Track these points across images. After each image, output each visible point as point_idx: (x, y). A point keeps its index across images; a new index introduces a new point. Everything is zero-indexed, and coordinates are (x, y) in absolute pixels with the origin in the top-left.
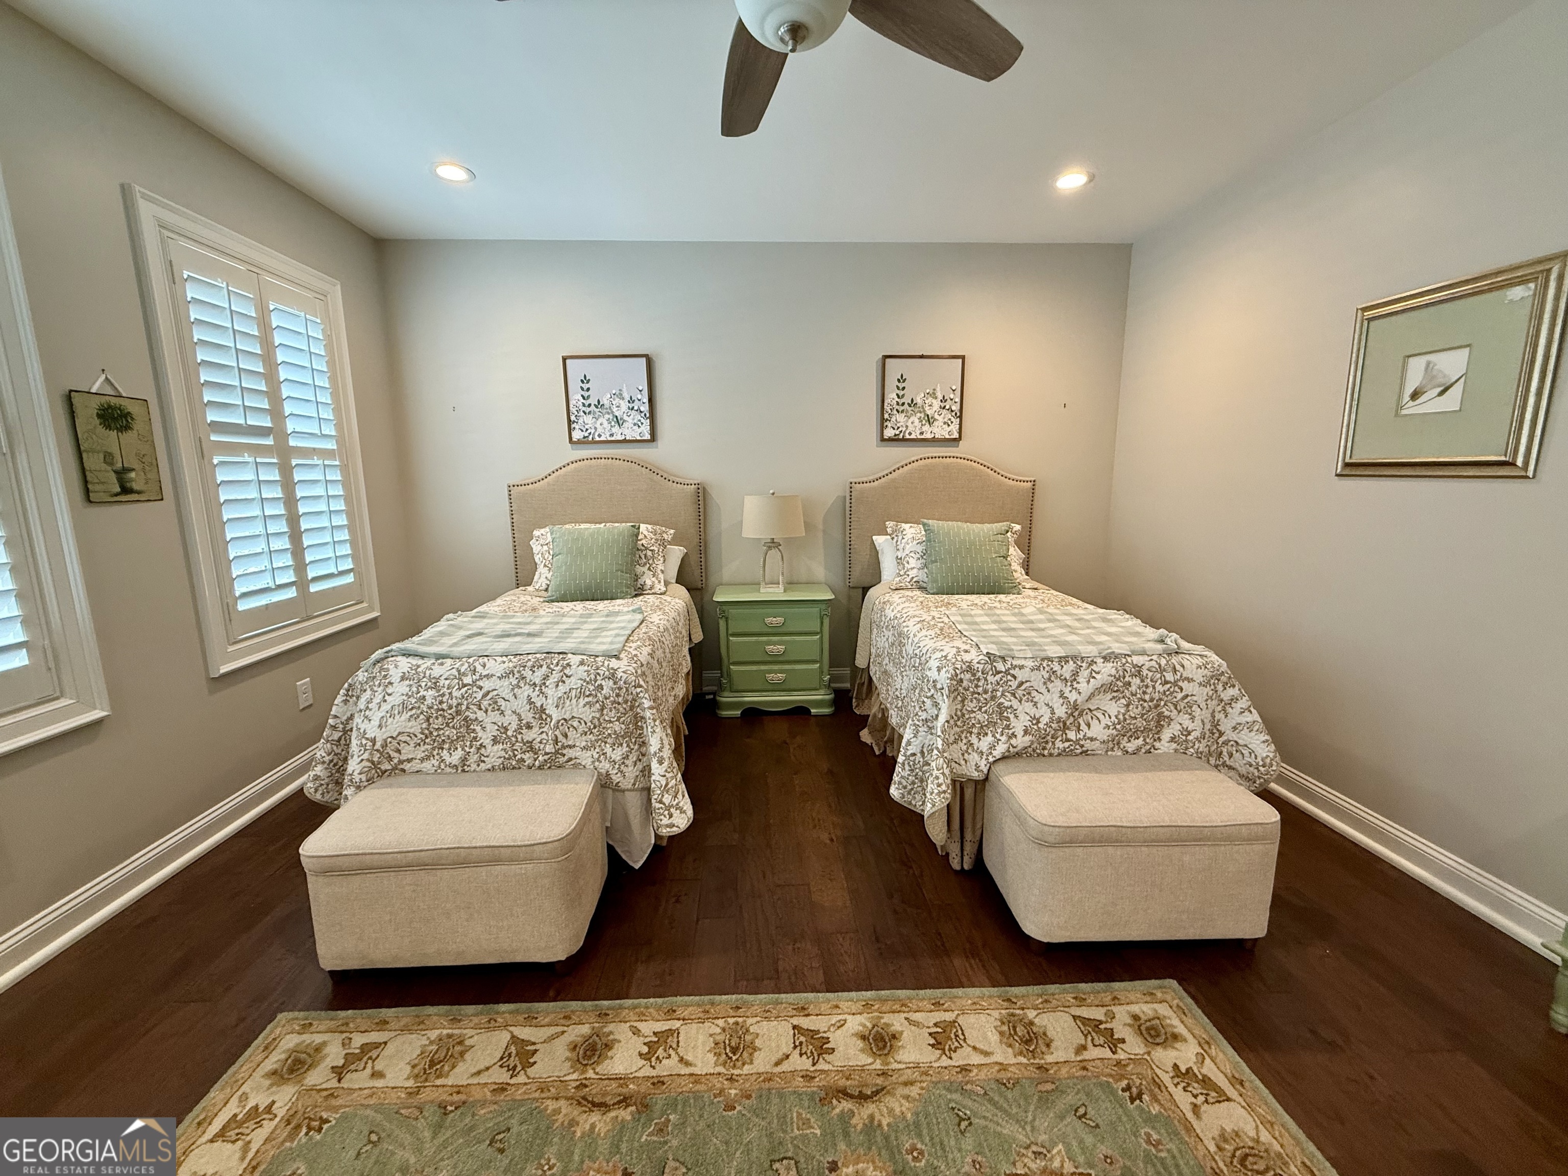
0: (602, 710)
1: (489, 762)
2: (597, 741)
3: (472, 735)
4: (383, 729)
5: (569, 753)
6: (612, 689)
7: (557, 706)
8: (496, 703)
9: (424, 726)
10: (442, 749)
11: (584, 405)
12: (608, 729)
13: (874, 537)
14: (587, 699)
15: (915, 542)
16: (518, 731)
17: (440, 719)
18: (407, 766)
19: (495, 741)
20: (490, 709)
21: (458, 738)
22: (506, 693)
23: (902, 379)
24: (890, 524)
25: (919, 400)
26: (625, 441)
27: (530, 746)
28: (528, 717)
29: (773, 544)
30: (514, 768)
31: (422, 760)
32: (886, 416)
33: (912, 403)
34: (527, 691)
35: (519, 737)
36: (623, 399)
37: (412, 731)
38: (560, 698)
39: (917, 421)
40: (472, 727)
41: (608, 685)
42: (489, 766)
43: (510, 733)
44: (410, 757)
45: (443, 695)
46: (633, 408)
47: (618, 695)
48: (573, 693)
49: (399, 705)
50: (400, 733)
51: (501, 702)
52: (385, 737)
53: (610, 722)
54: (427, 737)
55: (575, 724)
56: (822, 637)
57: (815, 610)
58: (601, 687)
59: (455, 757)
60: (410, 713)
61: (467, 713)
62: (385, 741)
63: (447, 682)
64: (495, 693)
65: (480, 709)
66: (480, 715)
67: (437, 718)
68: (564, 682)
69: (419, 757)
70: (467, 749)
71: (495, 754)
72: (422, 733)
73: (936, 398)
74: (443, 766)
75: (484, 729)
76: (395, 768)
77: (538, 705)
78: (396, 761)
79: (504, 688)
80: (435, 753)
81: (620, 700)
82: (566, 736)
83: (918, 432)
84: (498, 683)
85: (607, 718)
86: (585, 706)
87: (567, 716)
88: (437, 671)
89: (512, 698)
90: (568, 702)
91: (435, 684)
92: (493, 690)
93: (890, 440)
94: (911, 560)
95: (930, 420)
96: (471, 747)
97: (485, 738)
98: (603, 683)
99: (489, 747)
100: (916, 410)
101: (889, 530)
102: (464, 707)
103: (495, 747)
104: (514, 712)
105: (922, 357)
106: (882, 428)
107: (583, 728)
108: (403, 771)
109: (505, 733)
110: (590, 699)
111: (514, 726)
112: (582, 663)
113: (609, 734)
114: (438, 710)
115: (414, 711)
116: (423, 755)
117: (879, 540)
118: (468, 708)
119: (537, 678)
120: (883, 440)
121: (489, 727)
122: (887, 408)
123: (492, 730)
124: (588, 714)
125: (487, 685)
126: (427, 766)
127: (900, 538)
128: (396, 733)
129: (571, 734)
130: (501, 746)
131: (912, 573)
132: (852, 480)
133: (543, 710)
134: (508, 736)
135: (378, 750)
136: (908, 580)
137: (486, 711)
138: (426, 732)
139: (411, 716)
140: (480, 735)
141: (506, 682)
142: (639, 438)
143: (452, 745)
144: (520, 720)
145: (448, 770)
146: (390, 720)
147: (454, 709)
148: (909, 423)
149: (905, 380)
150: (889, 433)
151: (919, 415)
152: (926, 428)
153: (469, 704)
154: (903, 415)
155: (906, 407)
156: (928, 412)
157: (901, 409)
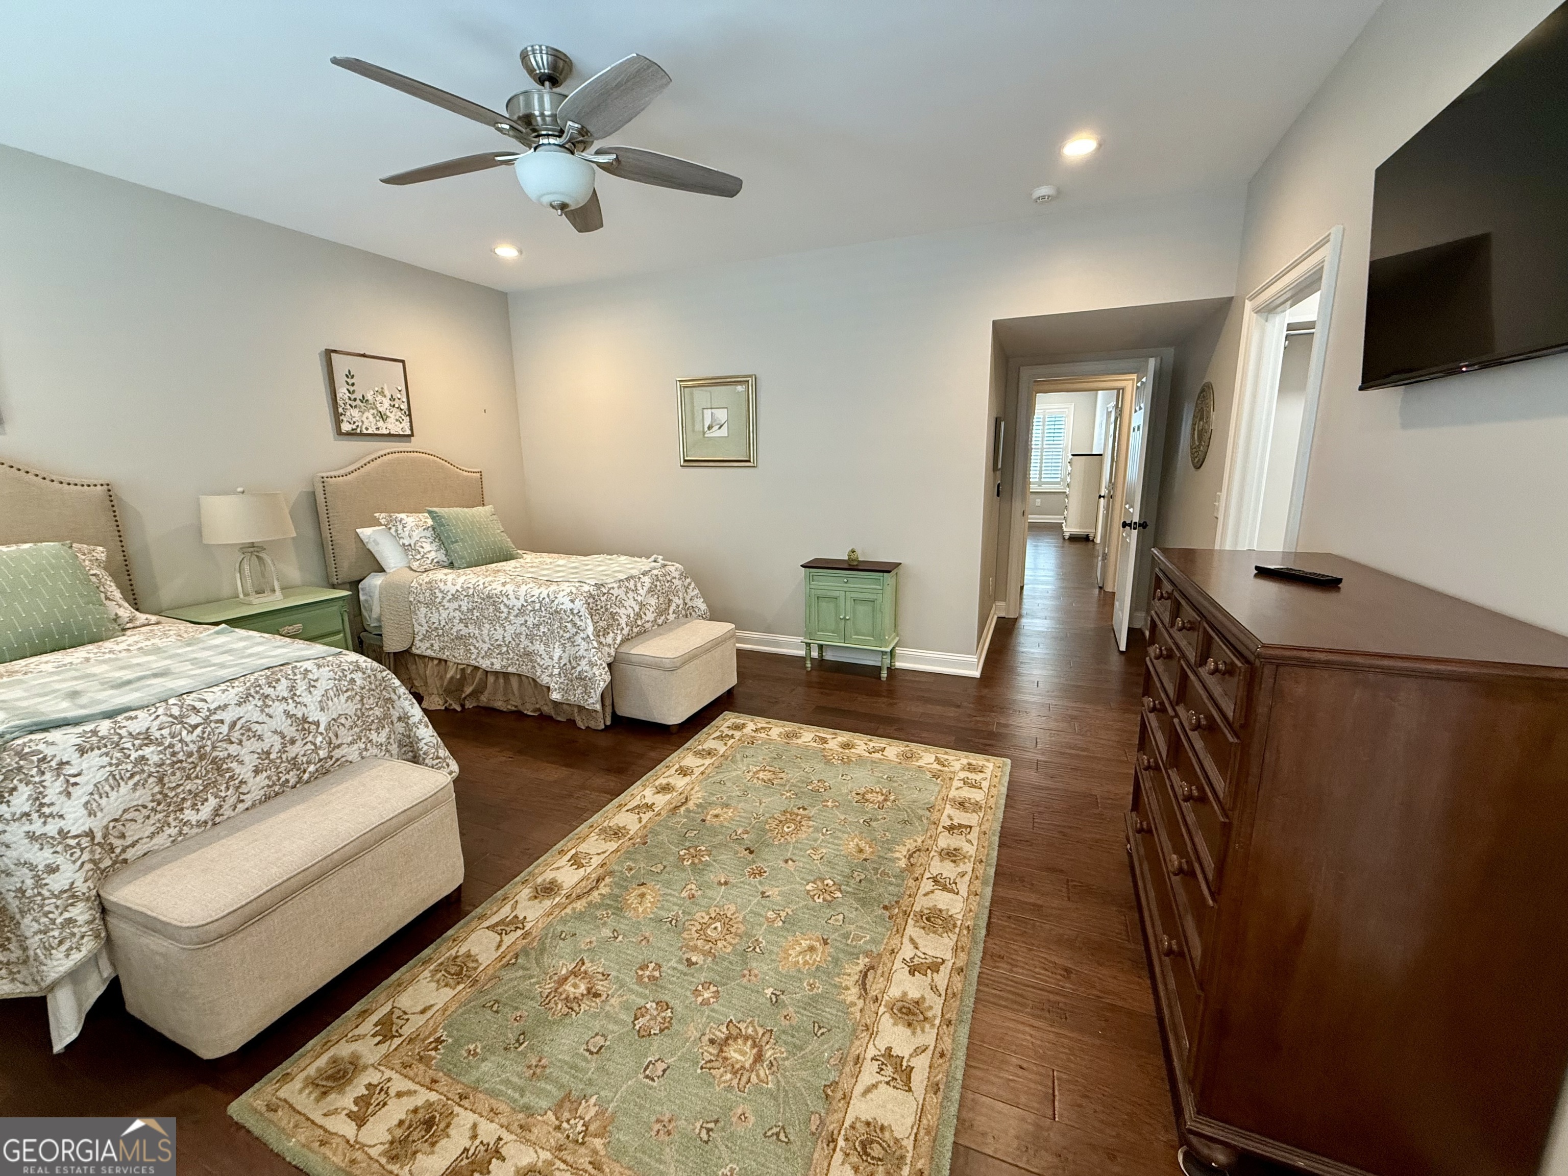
0: (362, 700)
1: (249, 800)
2: (361, 731)
3: (227, 775)
4: (99, 814)
5: (337, 753)
6: (364, 679)
7: (322, 709)
8: (249, 730)
9: (157, 789)
10: (182, 810)
12: (368, 716)
13: (358, 530)
14: (346, 695)
15: (420, 529)
16: (283, 751)
17: (178, 774)
18: (130, 854)
19: (257, 771)
20: (244, 738)
21: (205, 787)
22: (256, 716)
23: (349, 375)
24: (382, 517)
25: (369, 396)
27: (294, 763)
28: (291, 732)
29: (253, 550)
30: (277, 794)
31: (152, 836)
32: (340, 410)
33: (363, 399)
34: (278, 709)
35: (284, 756)
37: (140, 803)
38: (321, 701)
39: (371, 417)
40: (225, 766)
41: (358, 676)
42: (250, 803)
43: (272, 756)
44: (135, 838)
45: (171, 746)
47: (370, 683)
48: (331, 693)
49: (107, 780)
50: (125, 811)
51: (255, 727)
52: (105, 822)
53: (371, 709)
54: (159, 804)
55: (343, 721)
56: (345, 636)
57: (335, 608)
58: (353, 681)
59: (206, 812)
60: (131, 783)
61: (215, 754)
62: (107, 827)
63: (165, 732)
64: (243, 721)
65: (232, 743)
66: (233, 749)
67: (173, 774)
68: (314, 686)
69: (147, 833)
70: (223, 794)
71: (256, 786)
72: (153, 801)
73: (385, 396)
74: (186, 829)
75: (241, 763)
76: (115, 862)
77: (300, 715)
78: (118, 851)
79: (251, 711)
80: (171, 819)
81: (373, 687)
82: (337, 736)
83: (374, 428)
84: (240, 711)
85: (368, 707)
86: (347, 701)
87: (334, 716)
88: (135, 727)
89: (266, 719)
90: (330, 703)
91: (147, 738)
92: (239, 719)
93: (348, 434)
94: (424, 545)
95: (383, 417)
96: (228, 788)
97: (244, 772)
98: (354, 676)
99: (251, 782)
100: (369, 406)
101: (383, 521)
102: (208, 749)
103: (258, 778)
104: (275, 732)
105: (364, 356)
106: (338, 422)
107: (348, 723)
108: (125, 861)
109: (268, 758)
110: (349, 693)
111: (277, 747)
112: (319, 666)
113: (373, 721)
114: (173, 764)
115: (137, 778)
116: (152, 829)
117: (366, 533)
118: (214, 748)
119: (282, 688)
120: (339, 432)
121: (247, 759)
122: (340, 402)
123: (251, 761)
124: (351, 708)
125: (228, 716)
126: (161, 840)
127: (400, 527)
128: (120, 812)
129: (342, 731)
130: (265, 774)
131: (432, 555)
132: (324, 475)
133: (305, 720)
134: (272, 761)
135: (99, 844)
136: (429, 562)
137: (240, 743)
138: (159, 796)
139: (136, 784)
140: (237, 771)
141: (249, 707)
143: (197, 798)
144: (283, 737)
145: (195, 830)
146: (104, 801)
147: (196, 755)
148: (364, 419)
149: (353, 377)
150: (346, 427)
151: (372, 411)
152: (381, 424)
153: (213, 743)
154: (357, 410)
155: (358, 402)
156: (380, 409)
157: (354, 404)
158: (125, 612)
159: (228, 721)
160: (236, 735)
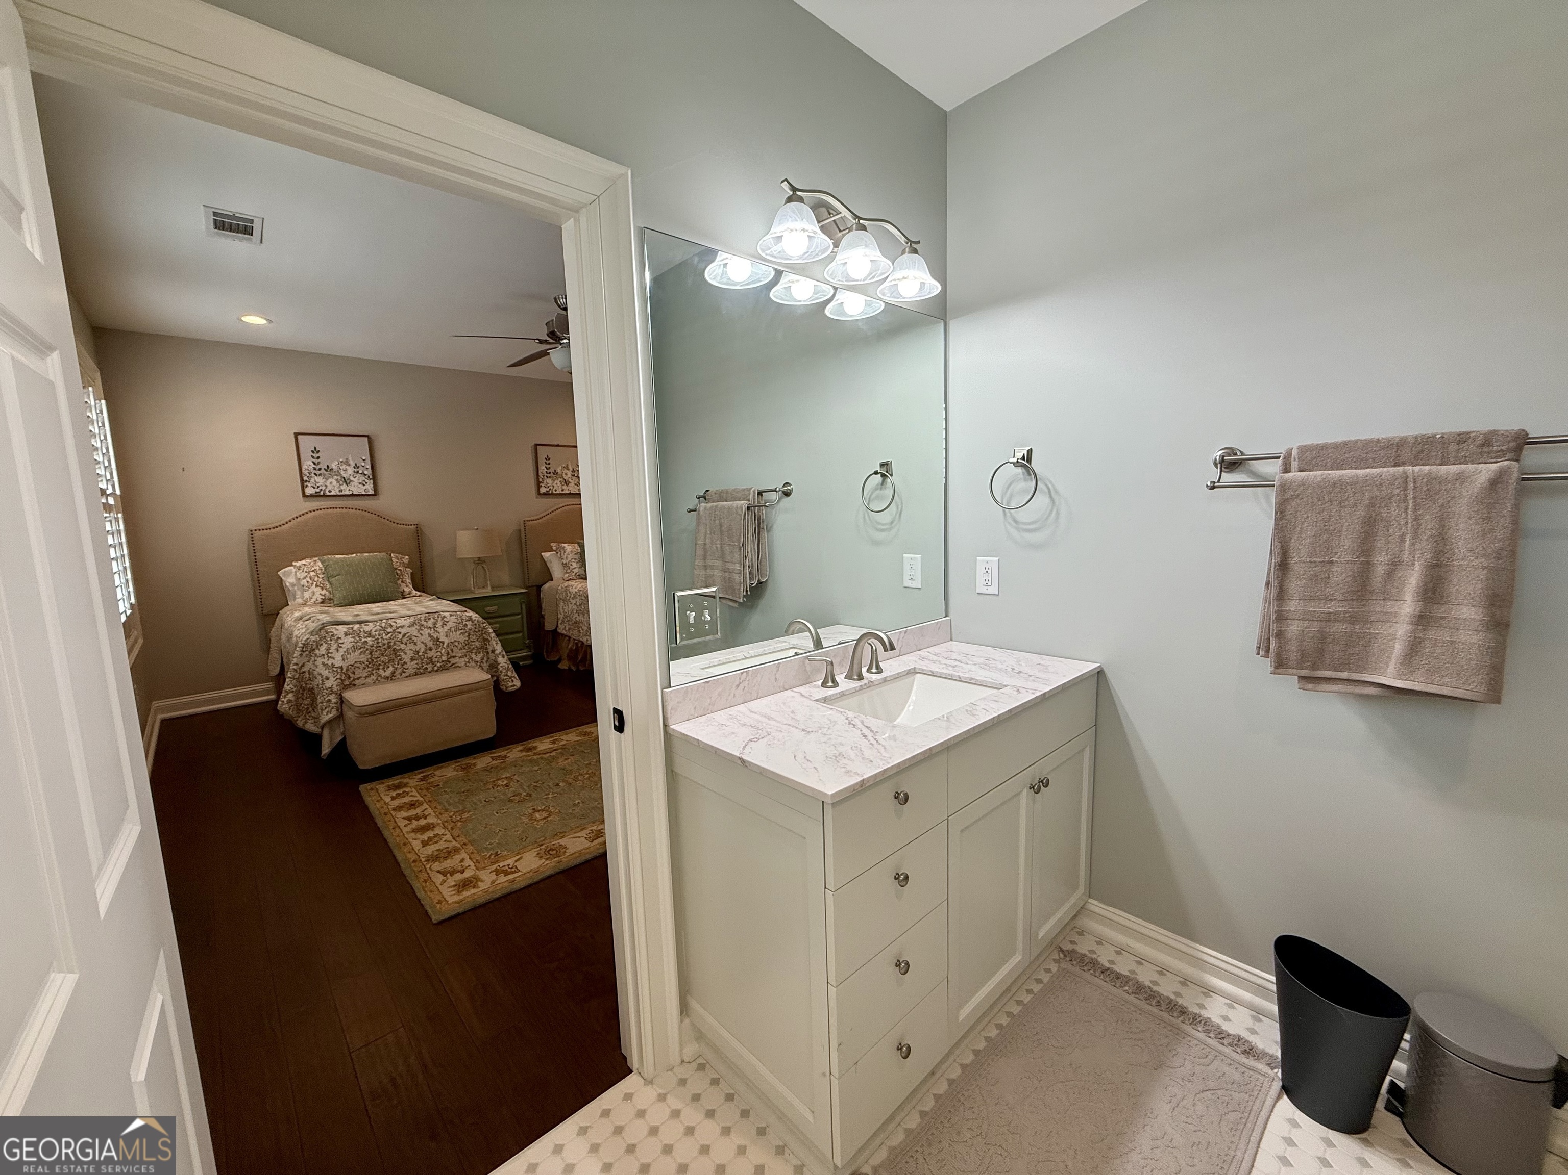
0: (469, 636)
1: (408, 672)
2: (467, 652)
3: (399, 658)
4: (346, 661)
5: (453, 661)
6: (472, 625)
7: (446, 636)
8: (411, 639)
9: (369, 656)
10: (379, 669)
11: (315, 469)
12: (472, 645)
13: (542, 554)
14: (461, 631)
15: (573, 554)
16: (425, 652)
17: (378, 652)
18: (357, 682)
19: (412, 659)
20: (408, 642)
21: (389, 661)
22: (415, 633)
23: (548, 458)
24: (554, 545)
25: (559, 471)
26: (352, 495)
27: (431, 659)
28: (430, 644)
29: (480, 561)
30: (421, 674)
31: (366, 677)
32: (540, 480)
33: (555, 473)
34: (426, 632)
35: (426, 655)
36: (349, 465)
37: (362, 660)
38: (446, 632)
39: (559, 483)
40: (398, 653)
41: (469, 624)
42: (408, 674)
43: (420, 654)
44: (359, 676)
45: (378, 639)
46: (358, 472)
47: (475, 628)
48: (453, 629)
49: (351, 648)
50: (356, 662)
51: (414, 638)
52: (347, 665)
53: (474, 641)
54: (370, 664)
55: (457, 644)
56: (522, 618)
57: (517, 599)
58: (466, 625)
59: (388, 673)
60: (360, 651)
61: (395, 647)
62: (348, 667)
63: (377, 633)
64: (409, 634)
65: (402, 643)
66: (403, 646)
67: (376, 651)
68: (446, 625)
69: (364, 676)
70: (396, 666)
71: (412, 666)
72: (367, 661)
73: (569, 470)
74: (379, 678)
75: (406, 653)
76: (350, 684)
77: (435, 637)
78: (352, 679)
79: (414, 631)
80: (374, 672)
81: (477, 630)
82: (452, 651)
83: (560, 489)
84: (409, 630)
85: (472, 640)
86: (460, 635)
87: (452, 641)
88: (367, 629)
89: (419, 635)
90: (451, 634)
91: (369, 634)
92: (408, 633)
93: (544, 494)
94: (573, 564)
95: (567, 483)
96: (398, 664)
97: (406, 658)
98: (467, 623)
99: (409, 663)
100: (558, 476)
101: (554, 548)
102: (392, 644)
103: (412, 663)
104: (422, 642)
105: (558, 446)
106: (539, 487)
107: (460, 646)
108: (354, 685)
109: (418, 654)
110: (462, 631)
111: (423, 650)
112: (451, 615)
113: (474, 648)
114: (377, 647)
115: (362, 650)
116: (366, 674)
117: (546, 555)
118: (395, 644)
119: (430, 623)
120: (539, 494)
121: (408, 652)
122: (541, 475)
123: (410, 654)
124: (462, 639)
125: (403, 631)
126: (369, 680)
127: (563, 552)
128: (354, 662)
129: (455, 649)
130: (415, 662)
131: (576, 571)
132: (525, 519)
133: (438, 639)
134: (420, 656)
135: (344, 673)
136: (574, 574)
137: (406, 644)
138: (370, 660)
139: (361, 652)
140: (403, 657)
141: (413, 628)
142: (364, 493)
143: (386, 666)
144: (426, 646)
145: (383, 680)
146: (348, 656)
147: (386, 645)
148: (555, 484)
149: (549, 459)
150: (543, 490)
151: (560, 479)
152: (564, 487)
153: (394, 642)
154: (550, 479)
155: (552, 474)
156: (565, 478)
157: (549, 475)
158: (408, 588)
159: (402, 633)
160: (405, 640)
